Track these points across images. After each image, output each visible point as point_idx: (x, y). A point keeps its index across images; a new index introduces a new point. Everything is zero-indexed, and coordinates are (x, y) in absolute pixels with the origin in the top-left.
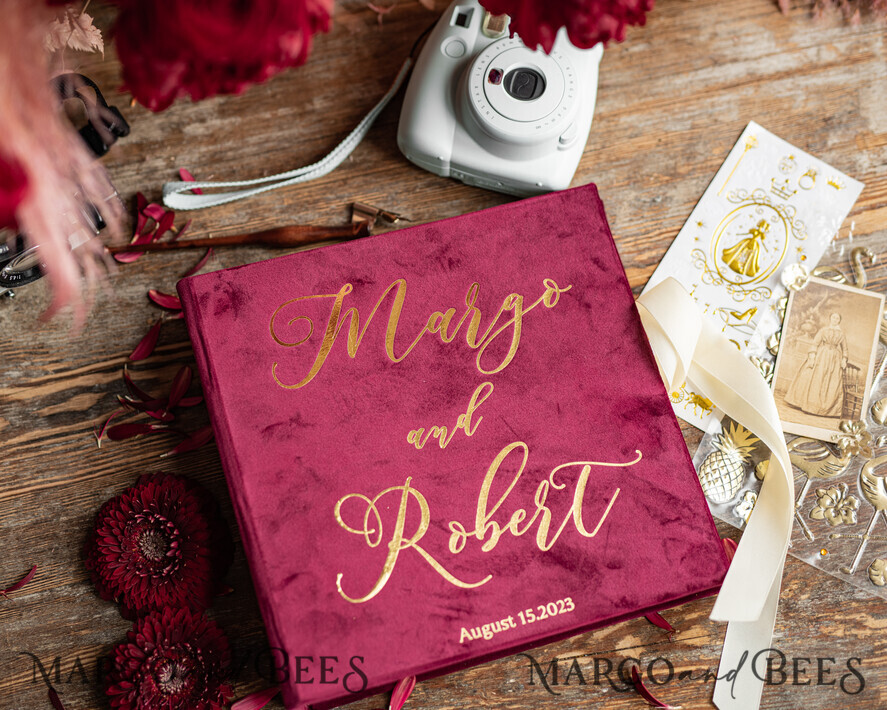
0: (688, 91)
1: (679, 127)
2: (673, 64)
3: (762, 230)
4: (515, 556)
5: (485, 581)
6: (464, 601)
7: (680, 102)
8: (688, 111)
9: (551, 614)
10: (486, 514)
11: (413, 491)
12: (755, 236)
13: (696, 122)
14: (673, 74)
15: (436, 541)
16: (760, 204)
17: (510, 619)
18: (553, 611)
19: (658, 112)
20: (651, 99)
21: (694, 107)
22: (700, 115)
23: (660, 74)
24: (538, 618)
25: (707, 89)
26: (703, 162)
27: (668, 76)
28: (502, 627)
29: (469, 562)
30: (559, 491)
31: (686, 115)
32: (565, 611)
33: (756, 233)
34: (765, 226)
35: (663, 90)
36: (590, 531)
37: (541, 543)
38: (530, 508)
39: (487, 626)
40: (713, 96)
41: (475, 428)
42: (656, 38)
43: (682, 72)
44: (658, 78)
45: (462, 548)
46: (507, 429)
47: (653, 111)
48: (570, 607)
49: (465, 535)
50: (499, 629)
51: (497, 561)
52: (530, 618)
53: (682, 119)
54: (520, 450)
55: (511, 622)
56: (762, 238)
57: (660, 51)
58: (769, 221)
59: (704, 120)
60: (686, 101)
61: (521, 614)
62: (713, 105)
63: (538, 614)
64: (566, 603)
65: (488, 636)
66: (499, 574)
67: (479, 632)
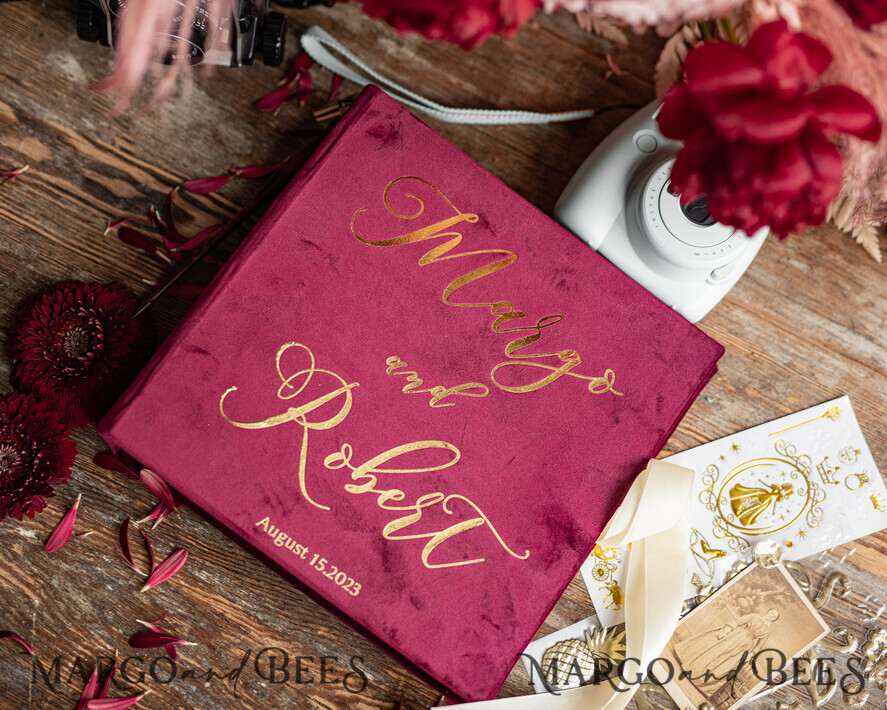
0: (810, 332)
1: (777, 355)
2: (816, 301)
3: (783, 493)
4: (361, 516)
5: (321, 507)
6: (290, 503)
7: (795, 335)
8: (797, 349)
9: (336, 579)
10: (376, 468)
11: (349, 396)
12: (773, 493)
13: (795, 363)
14: (810, 309)
15: (324, 443)
16: (799, 470)
17: (306, 550)
18: (339, 580)
19: (770, 329)
20: (774, 314)
21: (804, 350)
22: (804, 359)
23: (798, 299)
24: (324, 573)
25: (827, 343)
26: (773, 400)
27: (804, 306)
28: (294, 548)
29: (328, 484)
30: (443, 512)
31: (792, 350)
32: (348, 590)
33: (776, 491)
34: (789, 491)
35: (790, 314)
36: (429, 562)
37: (388, 529)
38: (410, 500)
39: (286, 536)
40: (827, 353)
41: (441, 406)
42: (820, 269)
43: (819, 314)
44: (794, 302)
45: (334, 468)
46: (460, 431)
47: (768, 325)
48: (354, 591)
49: (346, 462)
50: (291, 548)
51: (345, 505)
52: (320, 566)
53: (785, 351)
54: (452, 455)
55: (304, 552)
56: (778, 499)
57: (815, 281)
58: (795, 490)
59: (804, 367)
60: (802, 338)
61: (317, 556)
62: (821, 360)
63: (328, 570)
64: (354, 586)
65: (278, 543)
66: (336, 514)
67: (276, 533)
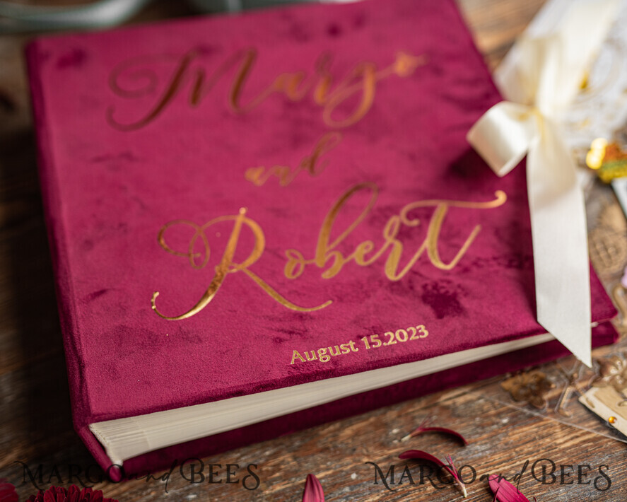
4: (360, 284)
5: (323, 306)
6: (297, 325)
9: (399, 340)
10: (329, 245)
15: (270, 265)
17: (352, 344)
18: (402, 338)
24: (385, 344)
28: (341, 350)
29: (308, 287)
30: (411, 227)
32: (417, 337)
36: (446, 262)
37: (391, 273)
38: (379, 241)
39: (324, 350)
45: (299, 274)
48: (423, 334)
49: (303, 263)
50: (338, 353)
51: (338, 287)
52: (376, 344)
55: (352, 346)
61: (365, 340)
63: (384, 339)
64: (418, 330)
65: (324, 359)
66: (341, 299)
67: (314, 354)
